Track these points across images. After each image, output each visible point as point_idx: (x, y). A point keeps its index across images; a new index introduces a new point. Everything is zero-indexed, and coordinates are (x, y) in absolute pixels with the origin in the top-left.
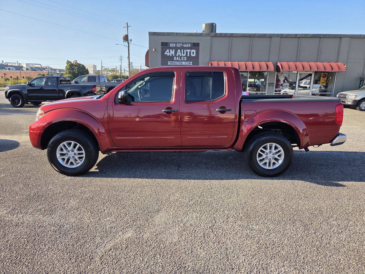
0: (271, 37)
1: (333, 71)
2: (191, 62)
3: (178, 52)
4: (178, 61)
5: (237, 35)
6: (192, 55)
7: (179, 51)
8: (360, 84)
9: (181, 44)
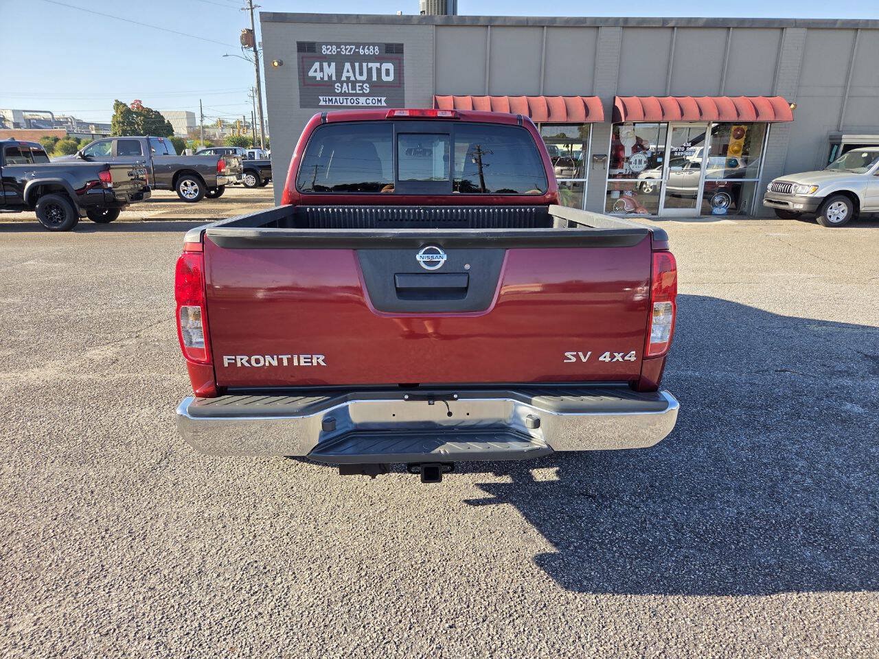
0: (598, 27)
1: (761, 119)
2: (383, 99)
3: (345, 70)
4: (345, 94)
5: (505, 20)
6: (385, 78)
7: (348, 65)
8: (831, 154)
9: (354, 47)
